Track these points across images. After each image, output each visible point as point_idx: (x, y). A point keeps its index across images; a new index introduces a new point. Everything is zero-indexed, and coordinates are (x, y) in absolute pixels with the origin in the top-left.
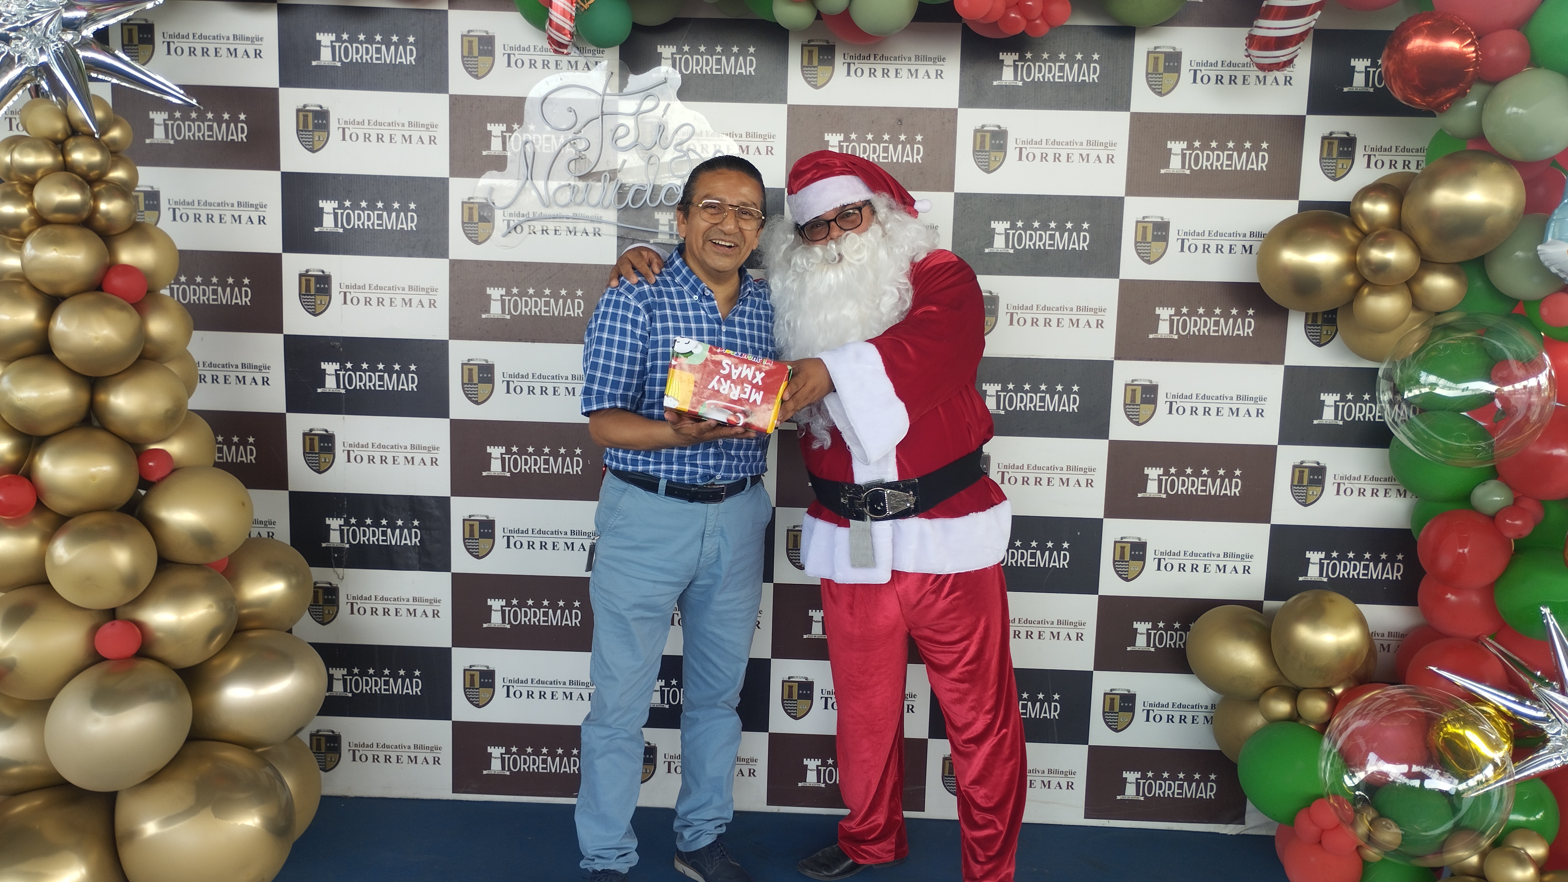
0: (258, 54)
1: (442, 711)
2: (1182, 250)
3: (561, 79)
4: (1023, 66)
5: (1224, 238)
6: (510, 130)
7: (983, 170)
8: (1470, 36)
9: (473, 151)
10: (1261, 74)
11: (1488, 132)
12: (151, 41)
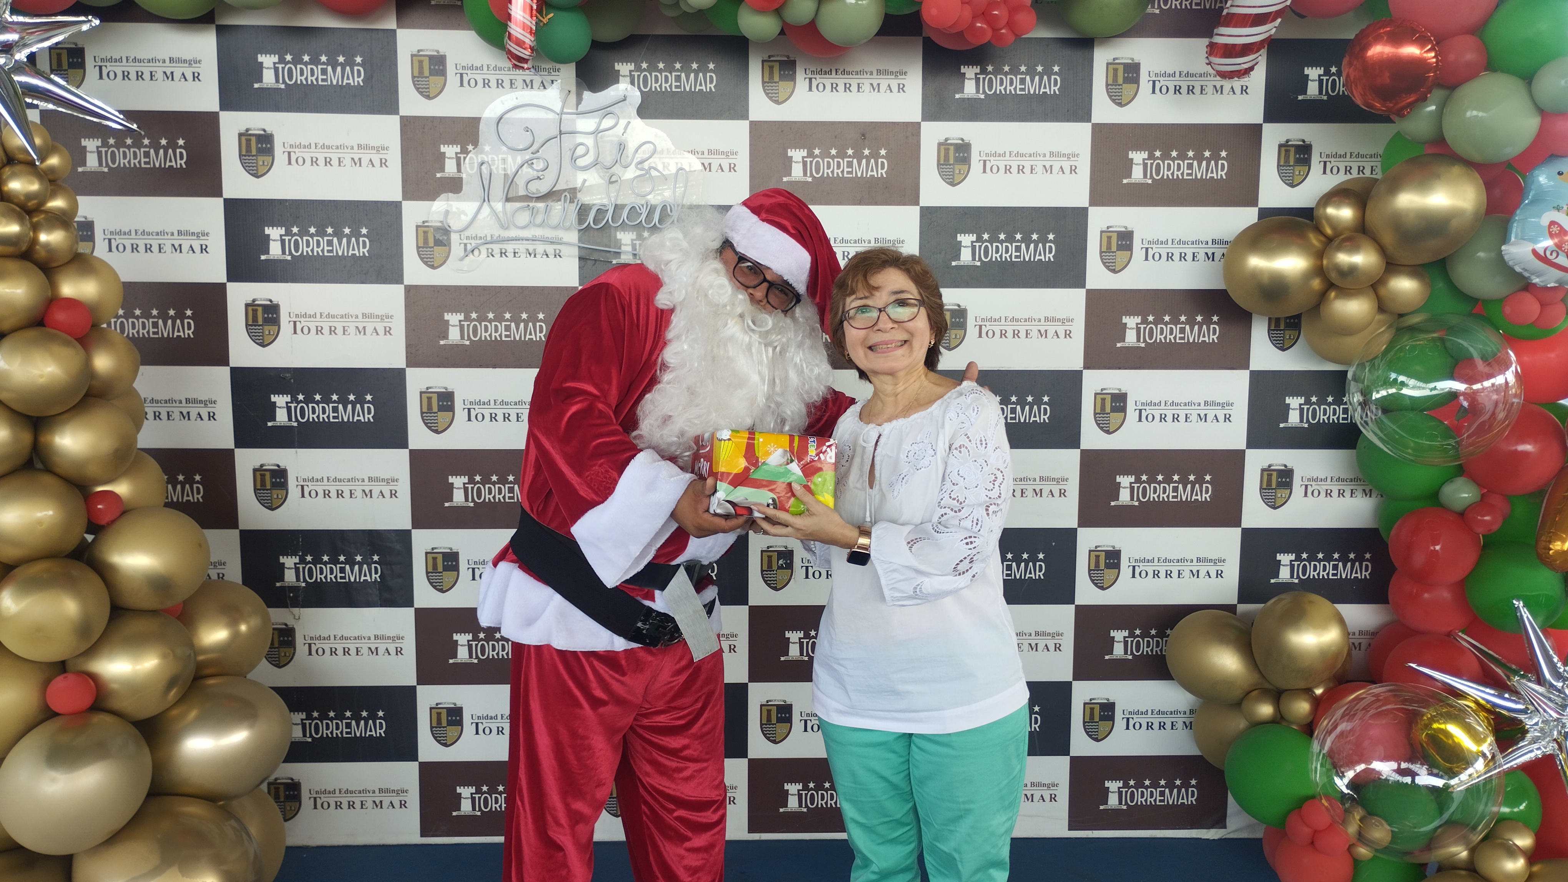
0: (196, 77)
1: (408, 752)
2: (1146, 259)
3: (517, 98)
4: (984, 79)
5: (1186, 246)
6: (465, 151)
7: (948, 183)
8: (1430, 41)
9: (426, 173)
10: (1219, 82)
11: (1449, 135)
12: (81, 65)
